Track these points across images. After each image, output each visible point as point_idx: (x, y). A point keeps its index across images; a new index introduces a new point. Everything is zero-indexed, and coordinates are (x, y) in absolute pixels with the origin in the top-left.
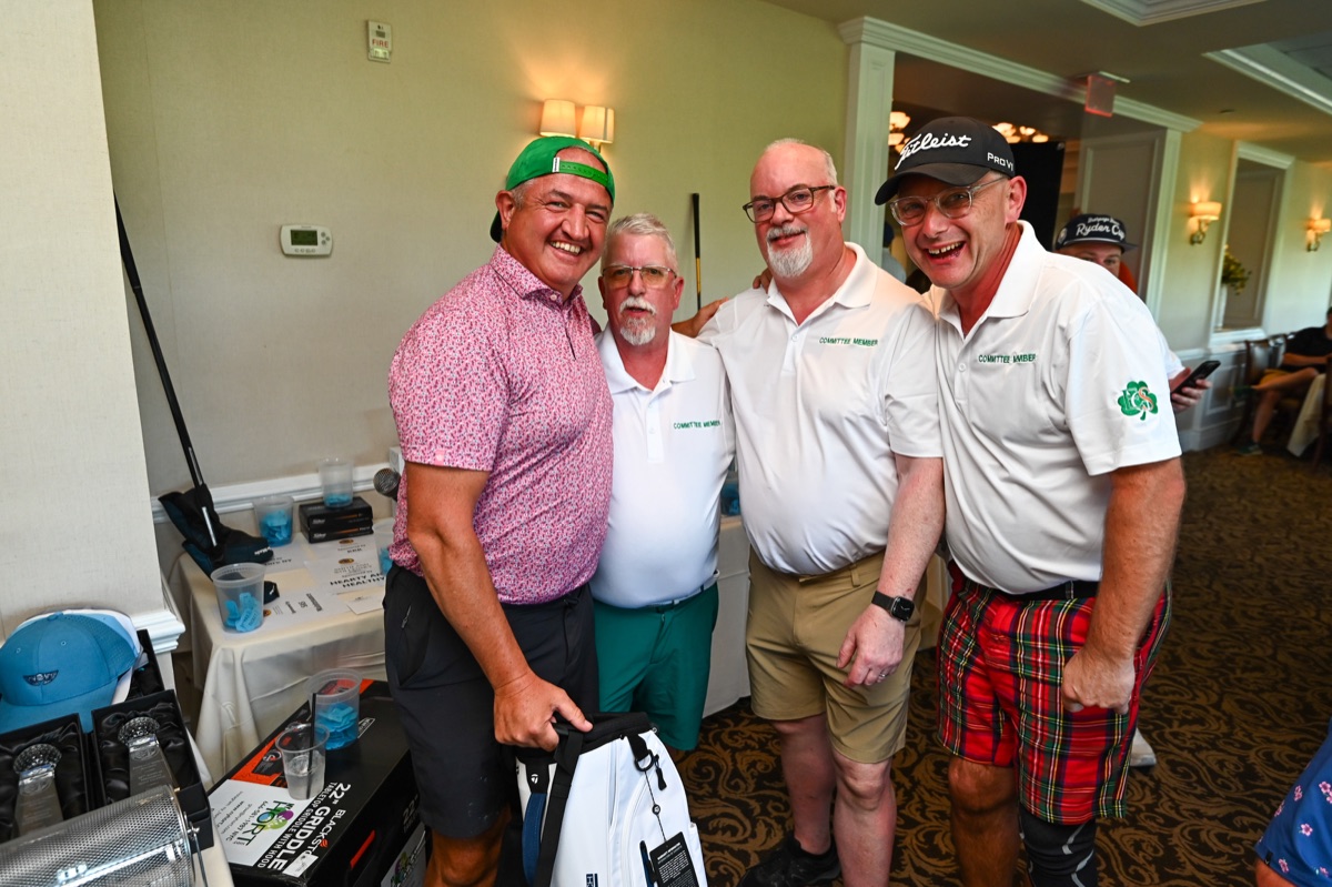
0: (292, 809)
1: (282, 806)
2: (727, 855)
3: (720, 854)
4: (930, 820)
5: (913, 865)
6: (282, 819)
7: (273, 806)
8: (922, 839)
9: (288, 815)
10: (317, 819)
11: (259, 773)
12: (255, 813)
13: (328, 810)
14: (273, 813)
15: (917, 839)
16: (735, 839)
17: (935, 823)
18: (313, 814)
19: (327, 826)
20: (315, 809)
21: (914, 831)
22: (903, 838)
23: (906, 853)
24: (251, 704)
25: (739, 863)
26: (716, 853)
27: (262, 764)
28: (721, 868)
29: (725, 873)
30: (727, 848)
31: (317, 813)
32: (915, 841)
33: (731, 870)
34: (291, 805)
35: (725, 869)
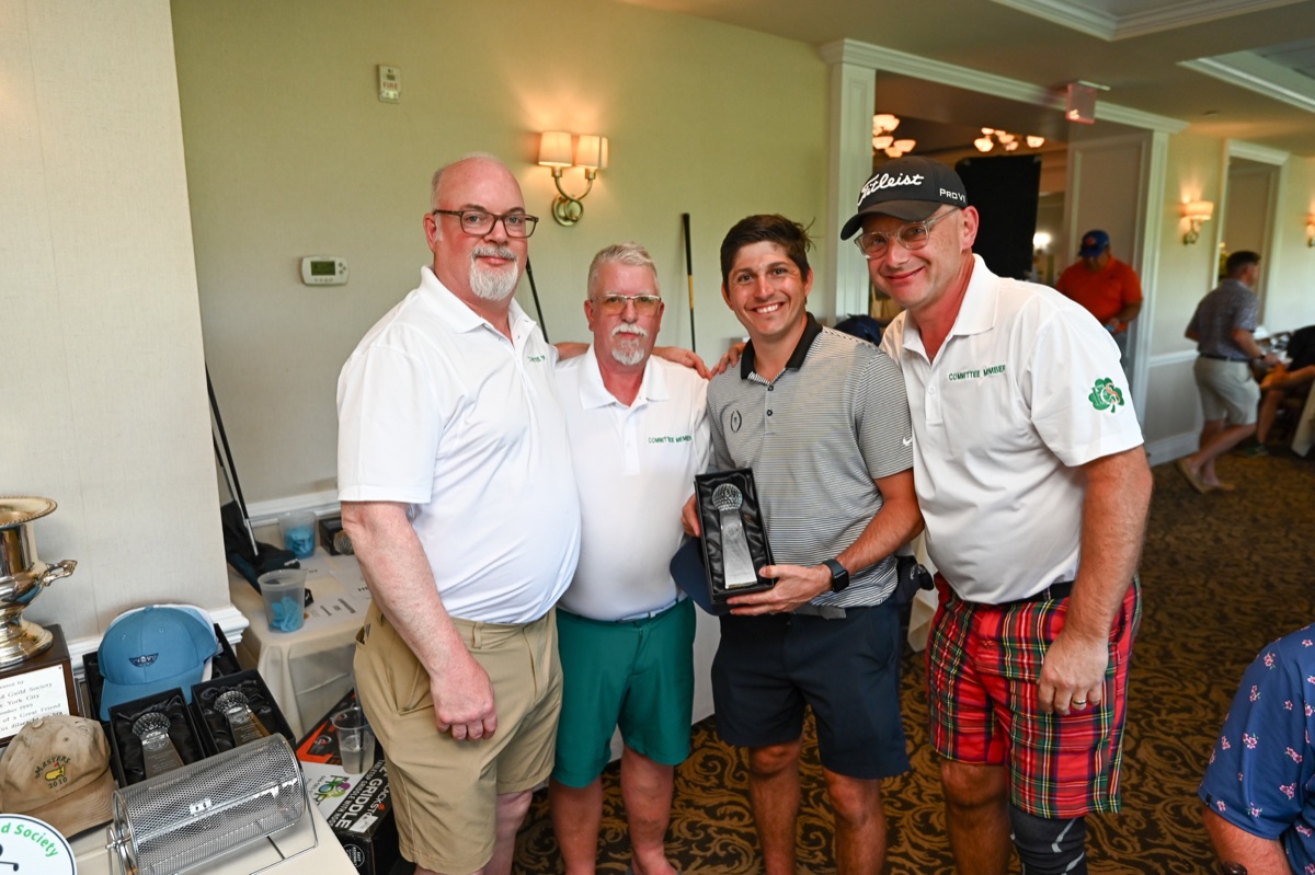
0: (348, 782)
1: (338, 779)
2: (735, 837)
3: (728, 836)
4: (925, 802)
5: (910, 841)
6: (340, 789)
7: (331, 780)
8: (919, 820)
9: (346, 786)
10: (372, 789)
11: (313, 753)
12: (316, 786)
13: (381, 781)
14: (332, 785)
15: (914, 819)
16: (742, 823)
17: (930, 805)
18: (368, 785)
19: (382, 793)
20: (369, 781)
21: (911, 812)
22: (900, 818)
23: (903, 831)
24: (296, 697)
25: (747, 844)
26: (724, 836)
27: (314, 747)
28: (730, 848)
29: (734, 852)
30: (734, 831)
31: (371, 783)
32: (911, 821)
33: (739, 850)
34: (346, 779)
35: (734, 850)
